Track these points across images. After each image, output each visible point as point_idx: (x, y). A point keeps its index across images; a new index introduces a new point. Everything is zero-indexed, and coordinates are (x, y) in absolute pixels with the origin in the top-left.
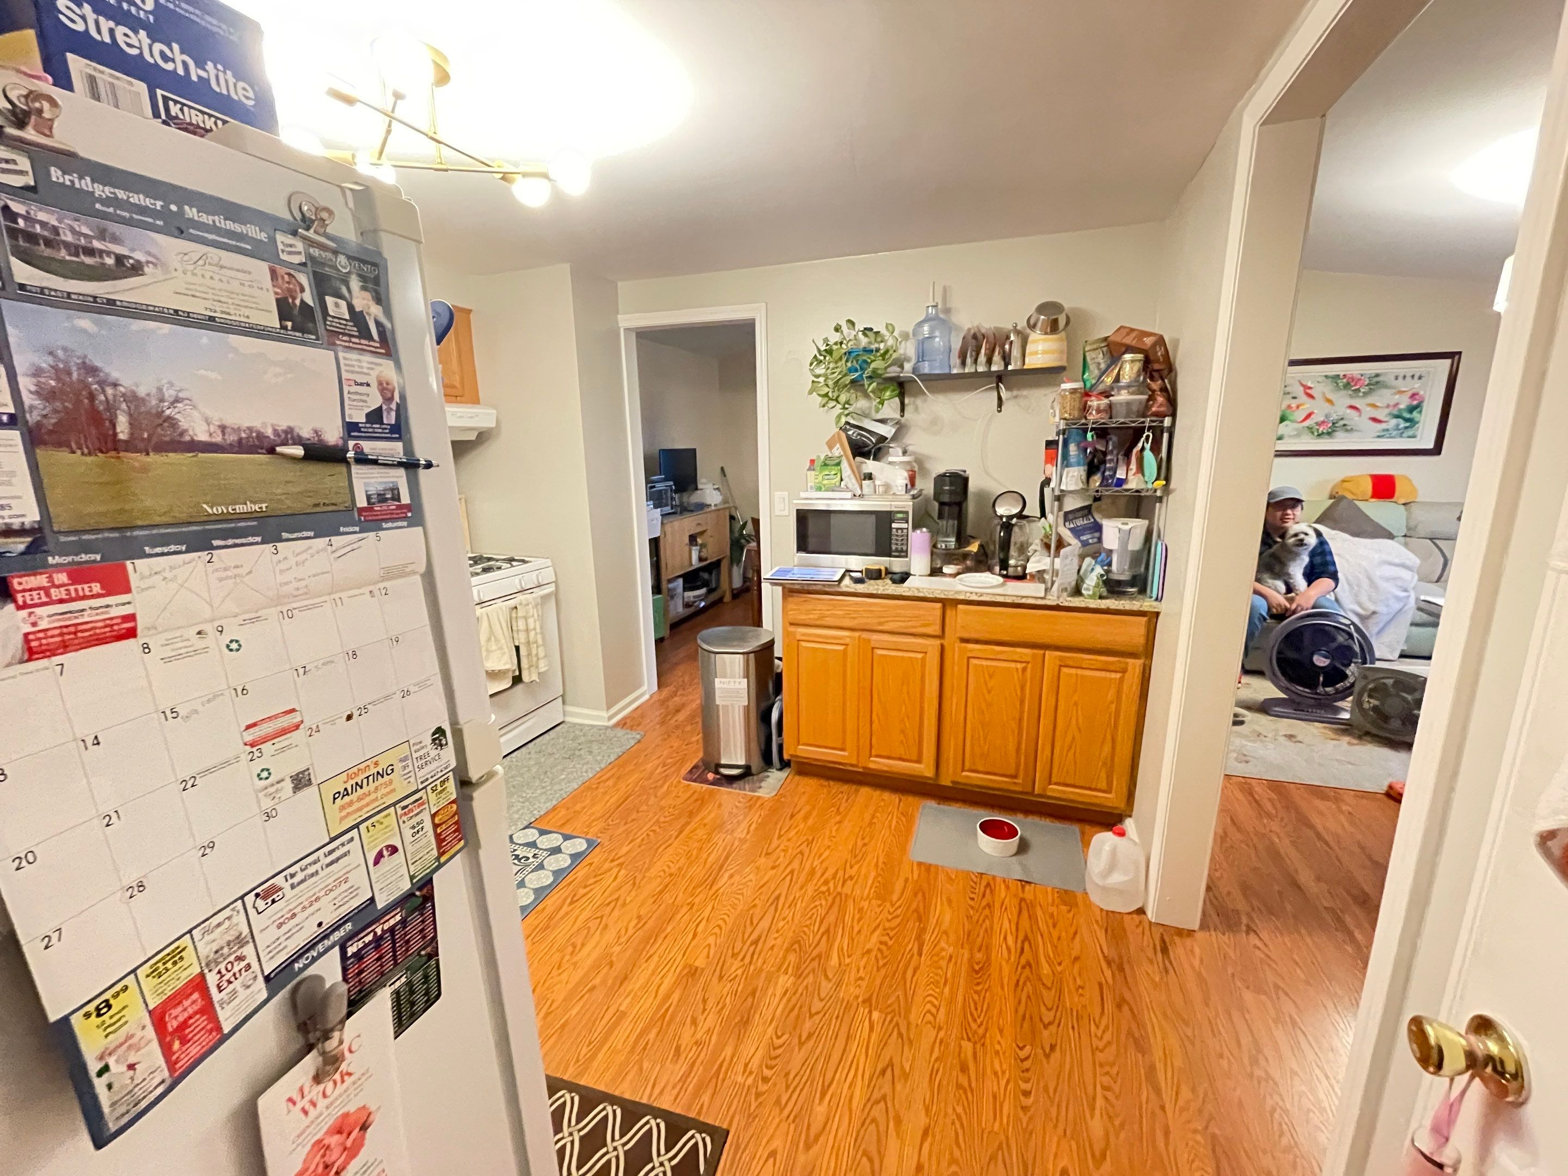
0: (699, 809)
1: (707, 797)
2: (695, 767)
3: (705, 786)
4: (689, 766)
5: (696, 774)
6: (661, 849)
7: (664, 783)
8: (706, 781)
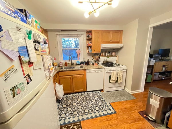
0: (138, 121)
1: (142, 119)
2: (142, 111)
3: (142, 117)
4: (141, 110)
5: (142, 113)
6: (125, 123)
7: (134, 110)
8: (143, 116)
